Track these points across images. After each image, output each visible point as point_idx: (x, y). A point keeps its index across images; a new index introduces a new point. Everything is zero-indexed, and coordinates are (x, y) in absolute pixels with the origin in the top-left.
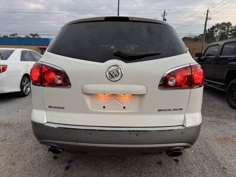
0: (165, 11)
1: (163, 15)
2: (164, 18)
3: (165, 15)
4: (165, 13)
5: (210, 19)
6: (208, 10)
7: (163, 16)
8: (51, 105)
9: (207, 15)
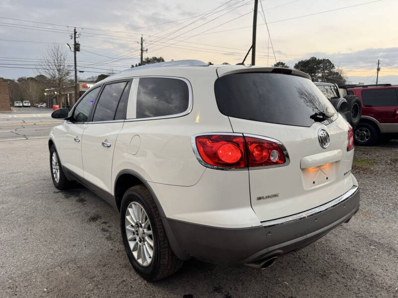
0: (75, 30)
1: (73, 36)
2: (75, 42)
3: (77, 36)
4: (75, 33)
5: (147, 50)
6: (142, 38)
7: (73, 38)
8: (261, 196)
9: (142, 44)
